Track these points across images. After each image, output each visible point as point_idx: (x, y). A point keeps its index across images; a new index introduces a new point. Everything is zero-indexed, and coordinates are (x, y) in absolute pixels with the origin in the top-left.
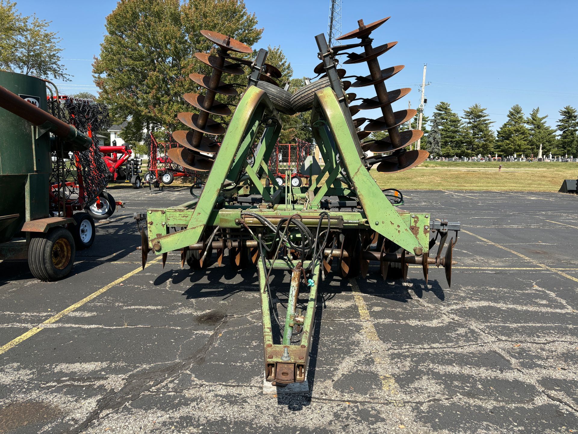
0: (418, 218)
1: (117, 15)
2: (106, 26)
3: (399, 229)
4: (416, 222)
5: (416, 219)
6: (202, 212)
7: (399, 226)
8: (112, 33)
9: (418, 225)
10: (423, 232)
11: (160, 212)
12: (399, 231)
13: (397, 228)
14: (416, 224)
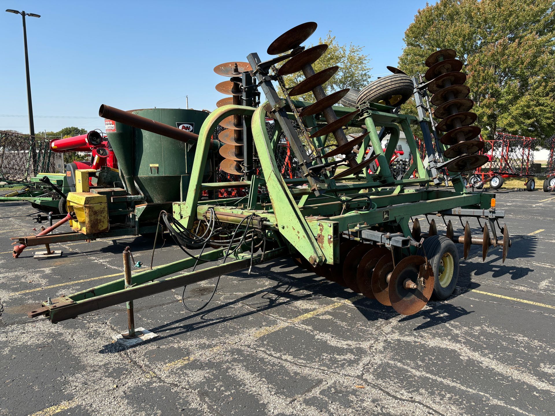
0: (322, 226)
1: (412, 27)
2: (403, 39)
3: (299, 235)
4: (321, 230)
5: (321, 228)
6: (188, 207)
7: (298, 232)
8: (409, 44)
9: (323, 234)
10: (327, 242)
11: (177, 205)
12: (299, 237)
13: (297, 234)
14: (321, 232)
